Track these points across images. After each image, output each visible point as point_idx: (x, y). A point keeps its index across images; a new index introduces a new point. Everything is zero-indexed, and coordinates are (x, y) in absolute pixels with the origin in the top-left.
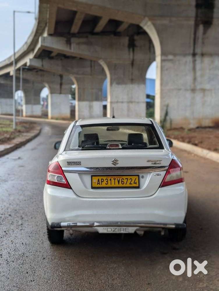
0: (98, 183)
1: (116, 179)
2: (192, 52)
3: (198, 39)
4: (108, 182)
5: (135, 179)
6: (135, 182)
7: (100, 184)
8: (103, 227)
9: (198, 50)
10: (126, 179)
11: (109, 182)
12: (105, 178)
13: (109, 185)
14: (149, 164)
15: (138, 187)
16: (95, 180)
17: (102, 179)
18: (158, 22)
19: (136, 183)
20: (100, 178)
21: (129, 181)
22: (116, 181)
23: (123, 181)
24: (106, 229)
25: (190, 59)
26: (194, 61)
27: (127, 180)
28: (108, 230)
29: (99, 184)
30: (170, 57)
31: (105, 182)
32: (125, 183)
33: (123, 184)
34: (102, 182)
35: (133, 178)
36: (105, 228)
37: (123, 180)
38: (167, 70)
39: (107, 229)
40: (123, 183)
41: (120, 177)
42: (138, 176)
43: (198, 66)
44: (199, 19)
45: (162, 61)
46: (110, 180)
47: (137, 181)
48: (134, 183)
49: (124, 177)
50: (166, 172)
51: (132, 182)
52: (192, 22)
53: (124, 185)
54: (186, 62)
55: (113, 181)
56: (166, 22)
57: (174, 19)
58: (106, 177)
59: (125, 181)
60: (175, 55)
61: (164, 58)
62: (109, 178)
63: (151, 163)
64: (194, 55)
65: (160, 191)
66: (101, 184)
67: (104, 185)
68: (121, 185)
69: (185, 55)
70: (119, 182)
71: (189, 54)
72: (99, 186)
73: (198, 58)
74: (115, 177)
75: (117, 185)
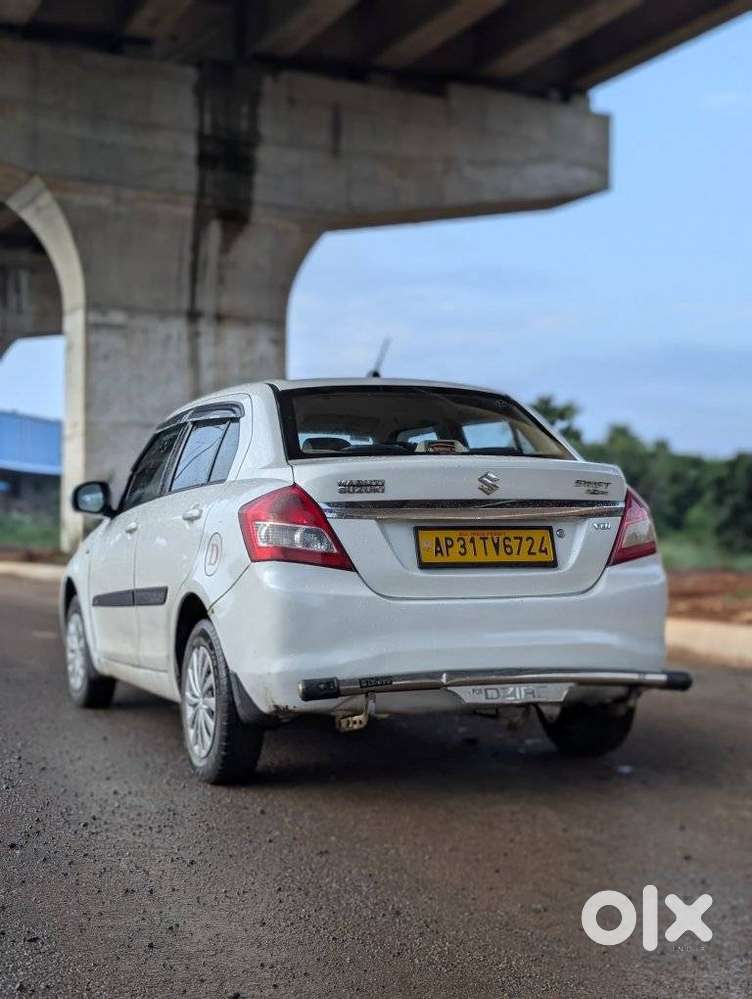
0: (436, 552)
1: (487, 538)
2: (185, 304)
3: (205, 264)
4: (467, 546)
5: (543, 538)
6: (543, 548)
7: (442, 554)
8: (473, 687)
9: (206, 303)
10: (516, 538)
11: (469, 547)
12: (454, 535)
13: (469, 558)
14: (580, 494)
15: (553, 564)
16: (428, 539)
17: (446, 539)
18: (77, 199)
19: (546, 551)
20: (442, 535)
21: (526, 545)
22: (489, 543)
23: (509, 546)
24: (480, 690)
25: (178, 327)
26: (194, 337)
27: (520, 543)
28: (489, 696)
29: (439, 555)
30: (118, 317)
31: (457, 547)
32: (515, 551)
33: (509, 554)
34: (448, 547)
35: (537, 535)
36: (479, 687)
37: (507, 542)
38: (106, 357)
39: (486, 690)
40: (509, 550)
41: (500, 534)
42: (550, 529)
43: (206, 354)
44: (208, 201)
45: (91, 327)
46: (472, 541)
47: (548, 545)
48: (541, 551)
49: (511, 534)
50: (620, 518)
51: (536, 549)
52: (187, 211)
53: (514, 558)
54: (169, 337)
55: (479, 544)
56: (103, 200)
57: (128, 194)
58: (458, 532)
59: (514, 544)
60: (131, 310)
61: (95, 317)
62: (468, 535)
63: (584, 489)
64: (193, 316)
65: (609, 576)
66: (445, 554)
67: (454, 556)
68: (503, 557)
69: (164, 314)
70: (496, 546)
71: (176, 313)
72: (440, 559)
73: (205, 327)
74: (486, 532)
75: (492, 557)
